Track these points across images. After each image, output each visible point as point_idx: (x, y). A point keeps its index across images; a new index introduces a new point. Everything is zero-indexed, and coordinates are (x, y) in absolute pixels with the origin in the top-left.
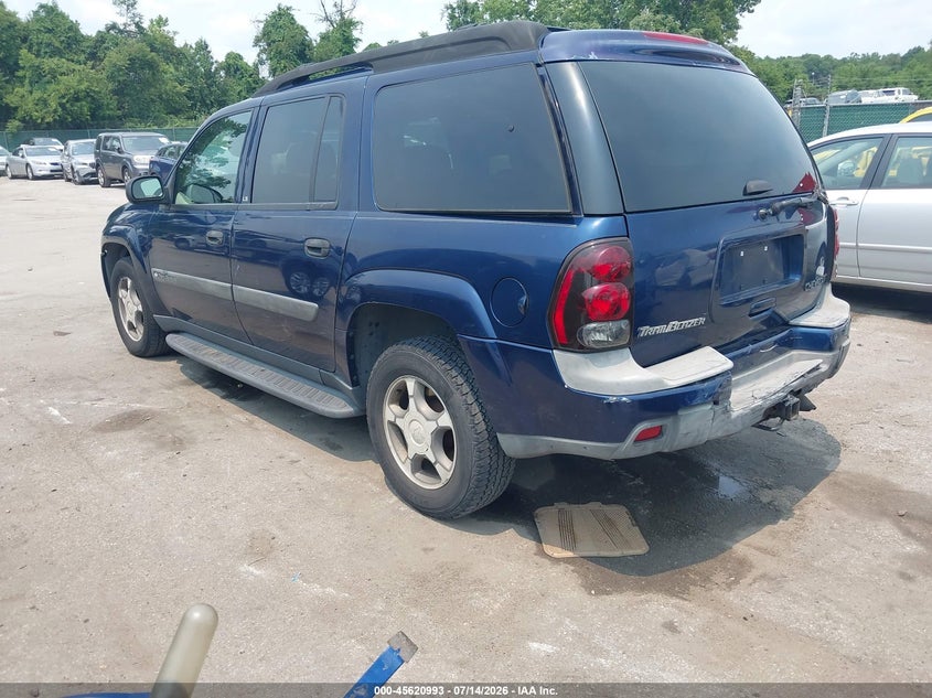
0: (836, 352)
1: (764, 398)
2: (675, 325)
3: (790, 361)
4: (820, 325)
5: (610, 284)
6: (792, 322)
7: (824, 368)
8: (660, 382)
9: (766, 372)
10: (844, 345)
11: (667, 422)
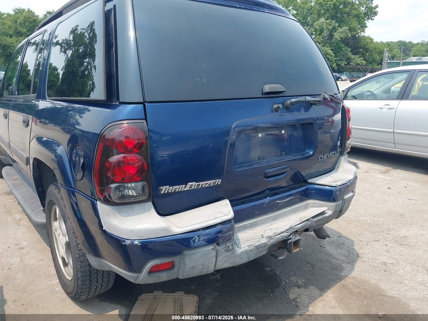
0: (340, 202)
1: (270, 237)
2: (192, 185)
3: (306, 207)
4: (327, 184)
5: (127, 155)
6: (309, 181)
7: (329, 213)
8: (166, 229)
9: (284, 215)
10: (346, 197)
11: (176, 259)
